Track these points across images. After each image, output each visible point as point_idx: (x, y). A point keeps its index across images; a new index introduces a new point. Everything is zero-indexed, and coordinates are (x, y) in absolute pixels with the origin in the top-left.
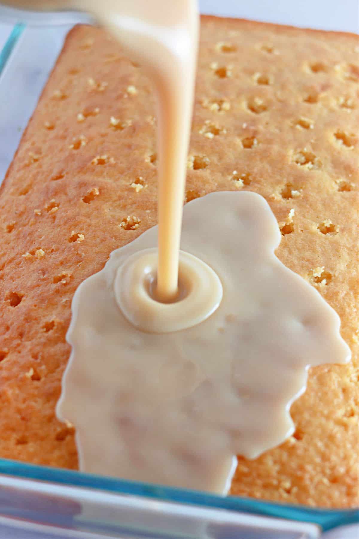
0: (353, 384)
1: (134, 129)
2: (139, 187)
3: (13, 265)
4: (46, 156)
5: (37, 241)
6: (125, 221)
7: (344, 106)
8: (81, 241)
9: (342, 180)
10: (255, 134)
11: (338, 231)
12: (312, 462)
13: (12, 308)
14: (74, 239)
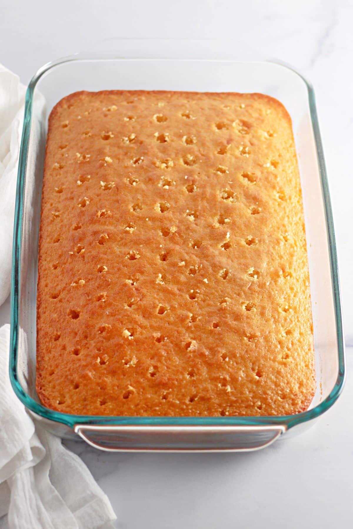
0: (284, 338)
1: (117, 188)
2: (132, 230)
3: (65, 292)
4: (64, 213)
5: (77, 274)
6: (129, 254)
7: (243, 152)
8: (106, 272)
9: (253, 207)
10: (194, 182)
11: (257, 242)
12: (270, 388)
13: (75, 321)
14: (101, 270)
